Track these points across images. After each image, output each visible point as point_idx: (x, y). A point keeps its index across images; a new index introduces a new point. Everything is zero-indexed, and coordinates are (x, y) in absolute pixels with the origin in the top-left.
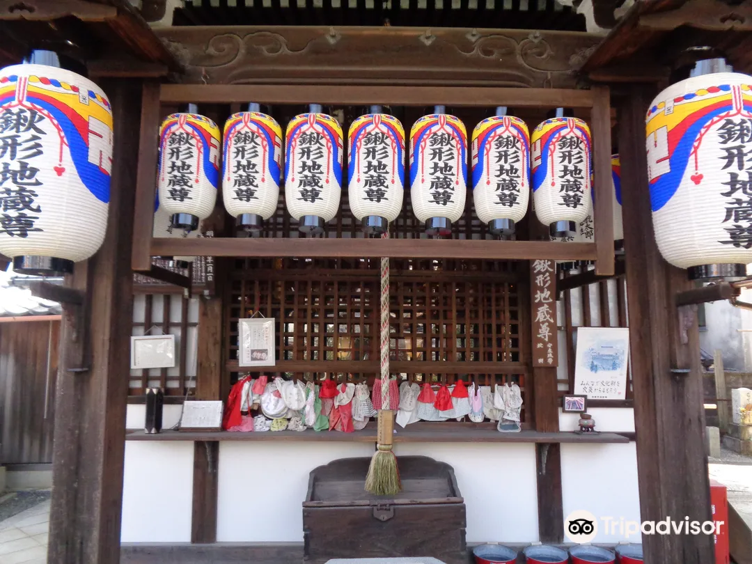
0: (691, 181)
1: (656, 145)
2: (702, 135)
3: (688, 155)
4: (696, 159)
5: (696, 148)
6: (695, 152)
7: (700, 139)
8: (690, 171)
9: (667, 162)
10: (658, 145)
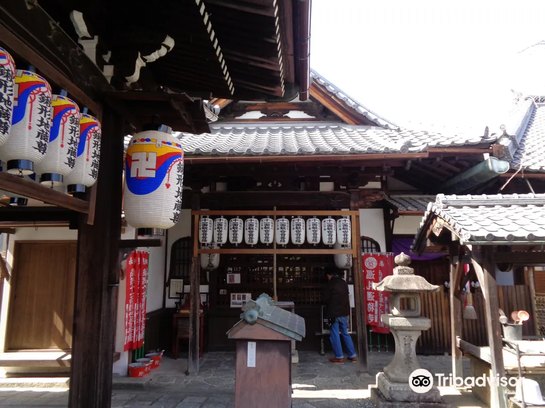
0: (165, 186)
1: (147, 160)
2: (172, 165)
3: (166, 173)
4: (169, 176)
5: (170, 170)
6: (169, 172)
7: (171, 167)
8: (165, 181)
9: (154, 172)
10: (149, 159)
